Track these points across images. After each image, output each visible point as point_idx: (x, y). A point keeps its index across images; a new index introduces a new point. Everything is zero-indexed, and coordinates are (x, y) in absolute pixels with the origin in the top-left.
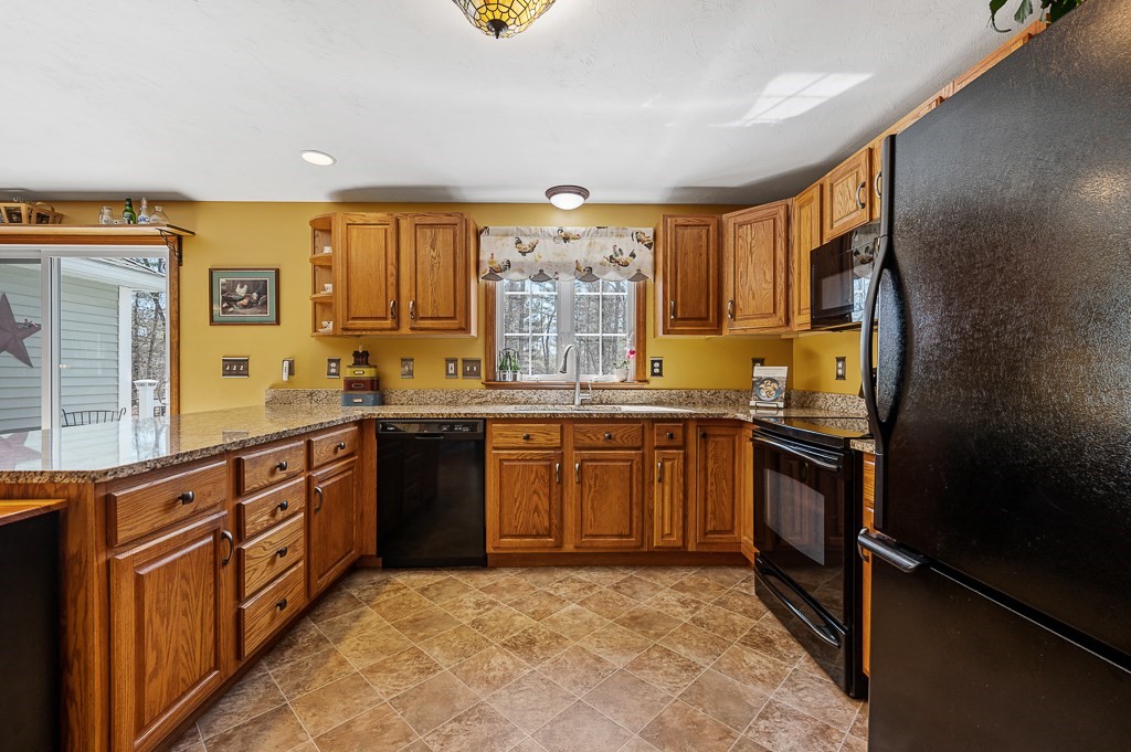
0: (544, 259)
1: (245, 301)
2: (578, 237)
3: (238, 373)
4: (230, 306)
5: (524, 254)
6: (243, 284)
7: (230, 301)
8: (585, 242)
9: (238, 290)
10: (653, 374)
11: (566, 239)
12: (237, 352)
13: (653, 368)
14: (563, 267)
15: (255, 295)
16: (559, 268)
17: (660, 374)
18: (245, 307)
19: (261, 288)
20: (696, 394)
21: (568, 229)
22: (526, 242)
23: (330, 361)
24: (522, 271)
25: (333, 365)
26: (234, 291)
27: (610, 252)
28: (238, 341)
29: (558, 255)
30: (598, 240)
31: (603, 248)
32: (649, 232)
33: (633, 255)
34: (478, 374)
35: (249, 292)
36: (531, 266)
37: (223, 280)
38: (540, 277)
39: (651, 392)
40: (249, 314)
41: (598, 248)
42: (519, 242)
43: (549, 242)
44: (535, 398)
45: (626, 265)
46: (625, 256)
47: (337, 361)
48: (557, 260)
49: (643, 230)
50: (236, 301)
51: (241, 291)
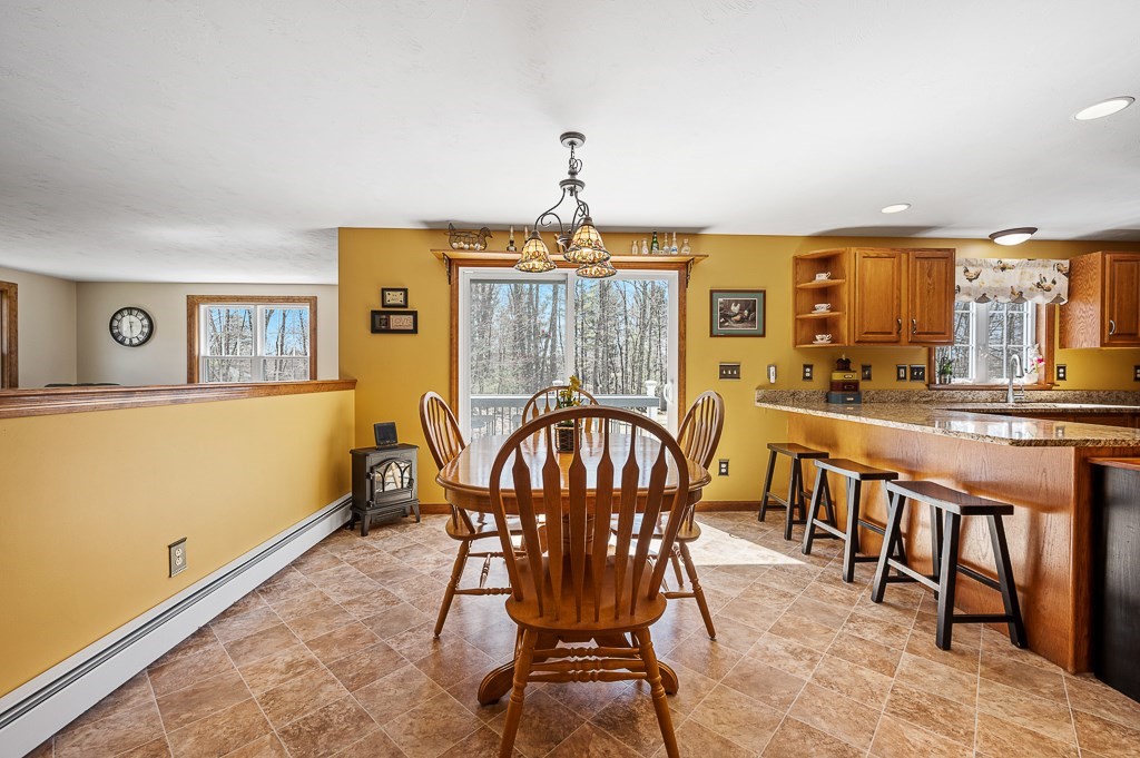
0: (986, 285)
1: (738, 317)
2: (1013, 267)
3: (732, 377)
4: (726, 321)
5: (971, 280)
6: (736, 302)
7: (726, 316)
8: (1018, 271)
9: (733, 308)
10: (1059, 378)
11: (1003, 269)
12: (730, 359)
13: (1058, 373)
14: (1001, 291)
15: (746, 312)
16: (998, 292)
17: (1064, 378)
18: (738, 322)
19: (750, 306)
20: (1095, 394)
21: (1006, 261)
22: (972, 271)
23: (805, 366)
24: (970, 295)
25: (808, 370)
26: (729, 308)
27: (1037, 280)
28: (731, 349)
29: (997, 282)
30: (1028, 270)
31: (1032, 276)
32: (1066, 263)
33: (1054, 282)
34: (923, 378)
35: (741, 310)
36: (976, 291)
37: (720, 300)
38: (983, 299)
39: (1060, 393)
40: (740, 328)
41: (1027, 276)
42: (967, 271)
43: (990, 271)
44: (970, 397)
45: (1049, 290)
46: (1048, 283)
47: (811, 367)
48: (996, 285)
49: (1062, 262)
50: (731, 317)
51: (735, 309)
